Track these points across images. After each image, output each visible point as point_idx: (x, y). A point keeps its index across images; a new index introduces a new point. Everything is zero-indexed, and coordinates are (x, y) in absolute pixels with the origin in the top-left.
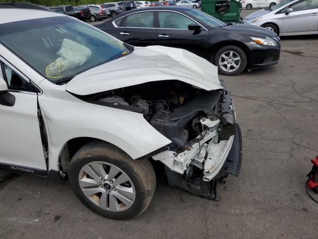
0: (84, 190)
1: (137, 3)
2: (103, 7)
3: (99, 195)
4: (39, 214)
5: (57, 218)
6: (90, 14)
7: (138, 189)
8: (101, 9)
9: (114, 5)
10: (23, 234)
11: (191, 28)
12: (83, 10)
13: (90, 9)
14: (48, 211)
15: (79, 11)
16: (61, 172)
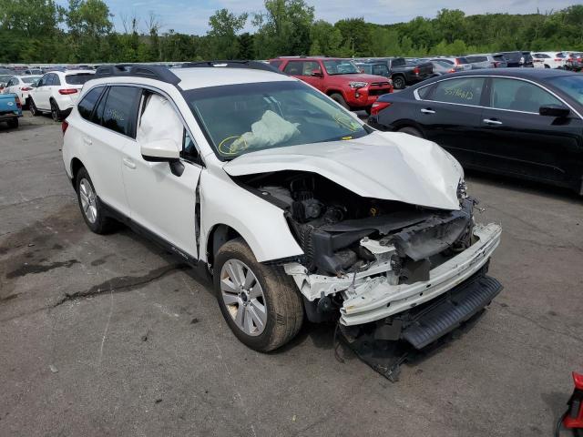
0: (224, 294)
1: (537, 56)
2: (460, 61)
3: (237, 305)
4: (183, 310)
5: (195, 321)
6: (432, 72)
7: (269, 309)
8: (456, 65)
9: (485, 59)
10: (158, 322)
11: (545, 111)
12: (420, 67)
13: (435, 64)
14: (191, 311)
15: (413, 68)
16: (209, 265)
